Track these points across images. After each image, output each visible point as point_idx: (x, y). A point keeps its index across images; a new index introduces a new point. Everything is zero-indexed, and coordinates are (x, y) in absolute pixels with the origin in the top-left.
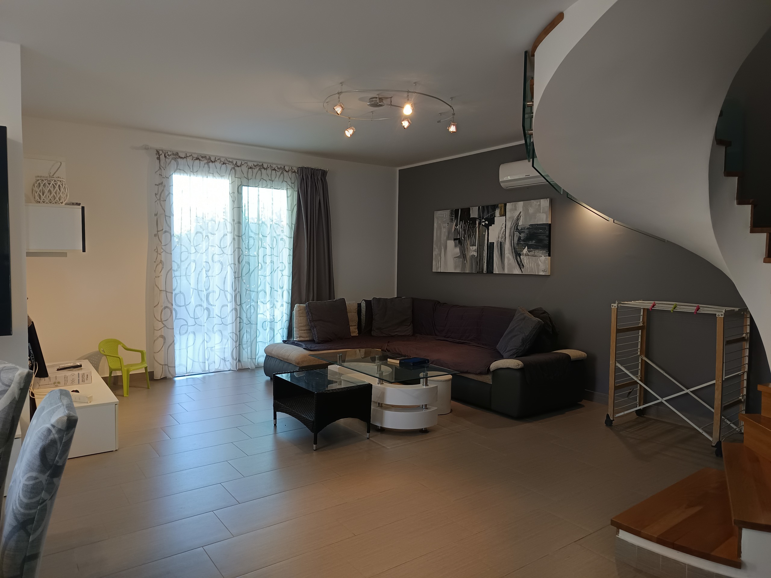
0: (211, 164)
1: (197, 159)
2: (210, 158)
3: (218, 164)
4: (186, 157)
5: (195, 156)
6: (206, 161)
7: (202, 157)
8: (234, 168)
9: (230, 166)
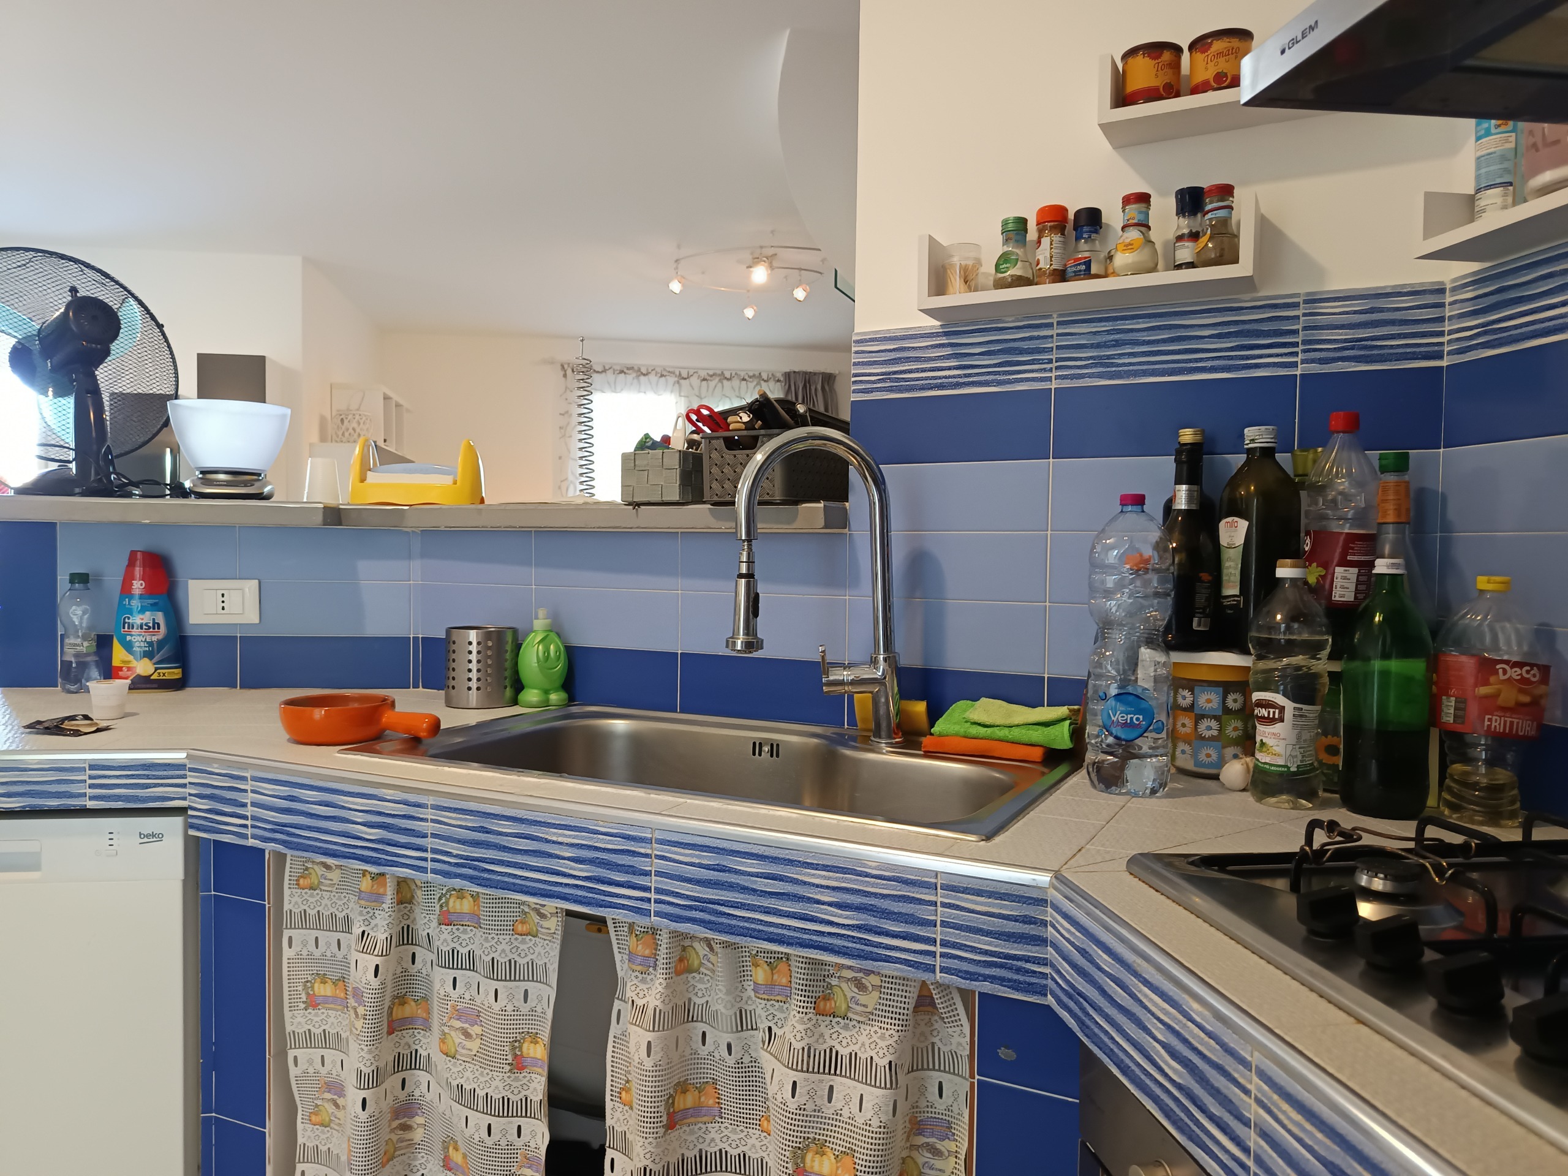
0: (642, 378)
1: (622, 372)
2: (639, 370)
3: (653, 377)
4: (604, 371)
5: (618, 368)
6: (634, 375)
7: (628, 369)
8: (678, 382)
9: (672, 379)
